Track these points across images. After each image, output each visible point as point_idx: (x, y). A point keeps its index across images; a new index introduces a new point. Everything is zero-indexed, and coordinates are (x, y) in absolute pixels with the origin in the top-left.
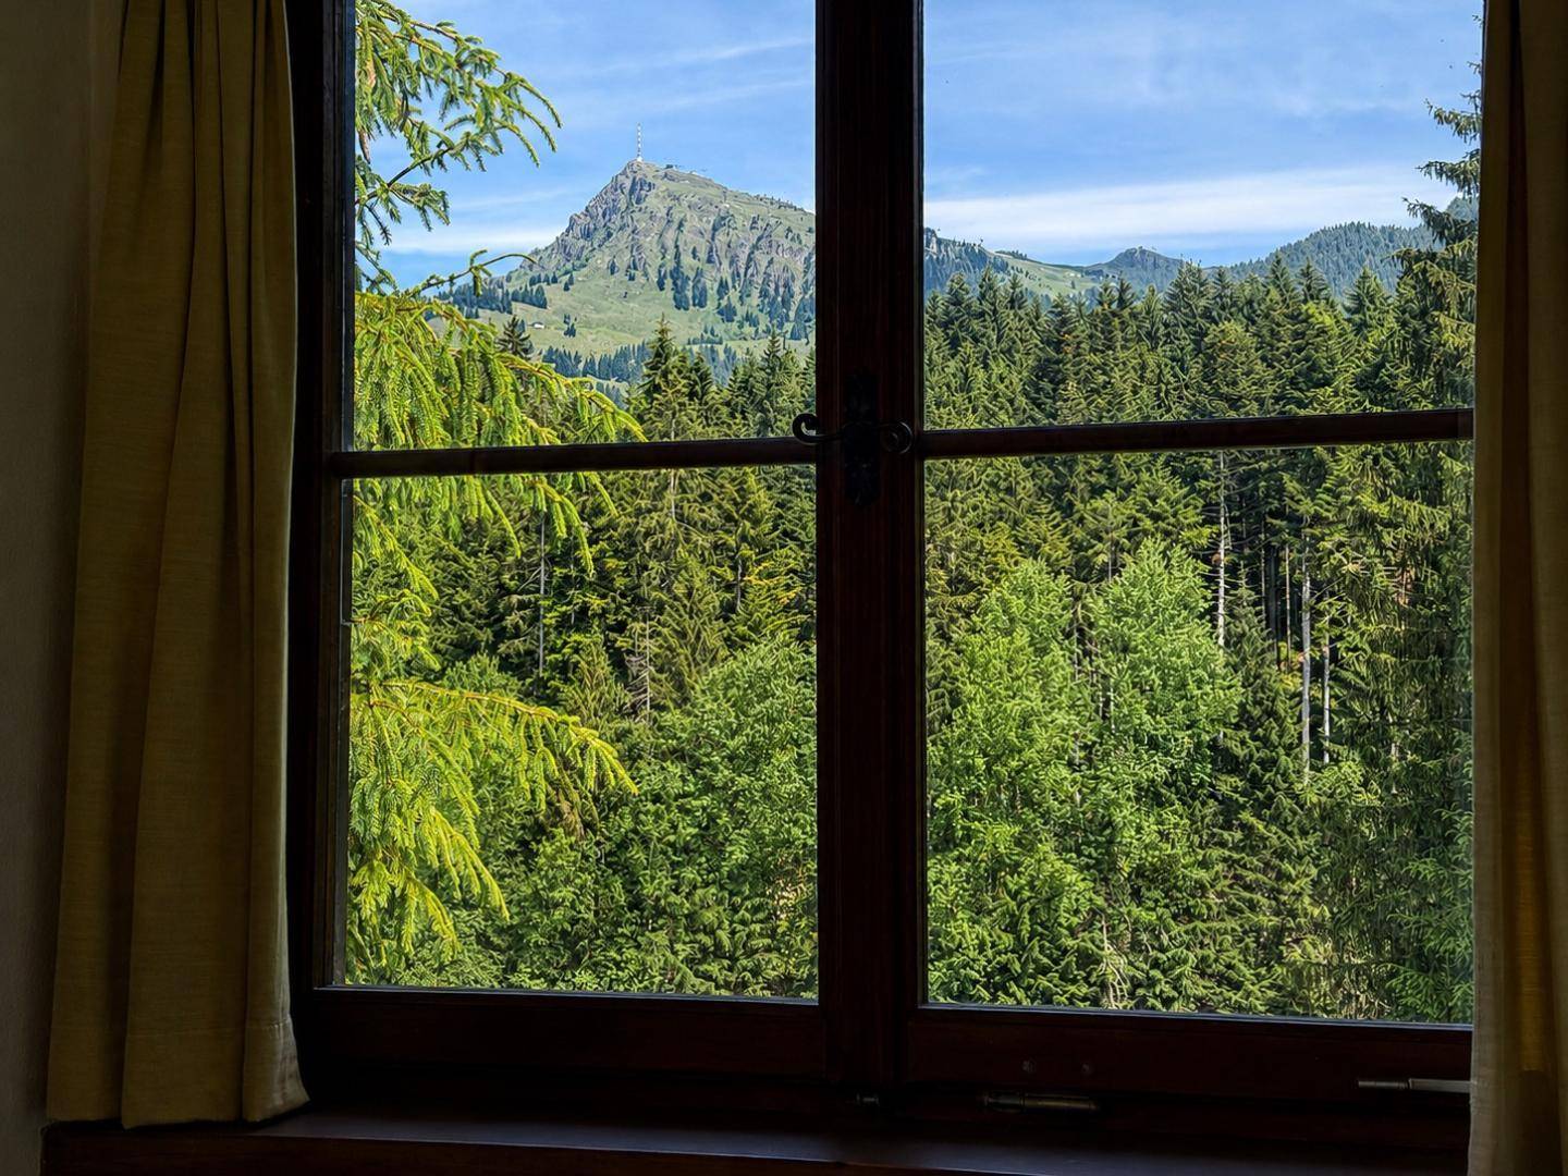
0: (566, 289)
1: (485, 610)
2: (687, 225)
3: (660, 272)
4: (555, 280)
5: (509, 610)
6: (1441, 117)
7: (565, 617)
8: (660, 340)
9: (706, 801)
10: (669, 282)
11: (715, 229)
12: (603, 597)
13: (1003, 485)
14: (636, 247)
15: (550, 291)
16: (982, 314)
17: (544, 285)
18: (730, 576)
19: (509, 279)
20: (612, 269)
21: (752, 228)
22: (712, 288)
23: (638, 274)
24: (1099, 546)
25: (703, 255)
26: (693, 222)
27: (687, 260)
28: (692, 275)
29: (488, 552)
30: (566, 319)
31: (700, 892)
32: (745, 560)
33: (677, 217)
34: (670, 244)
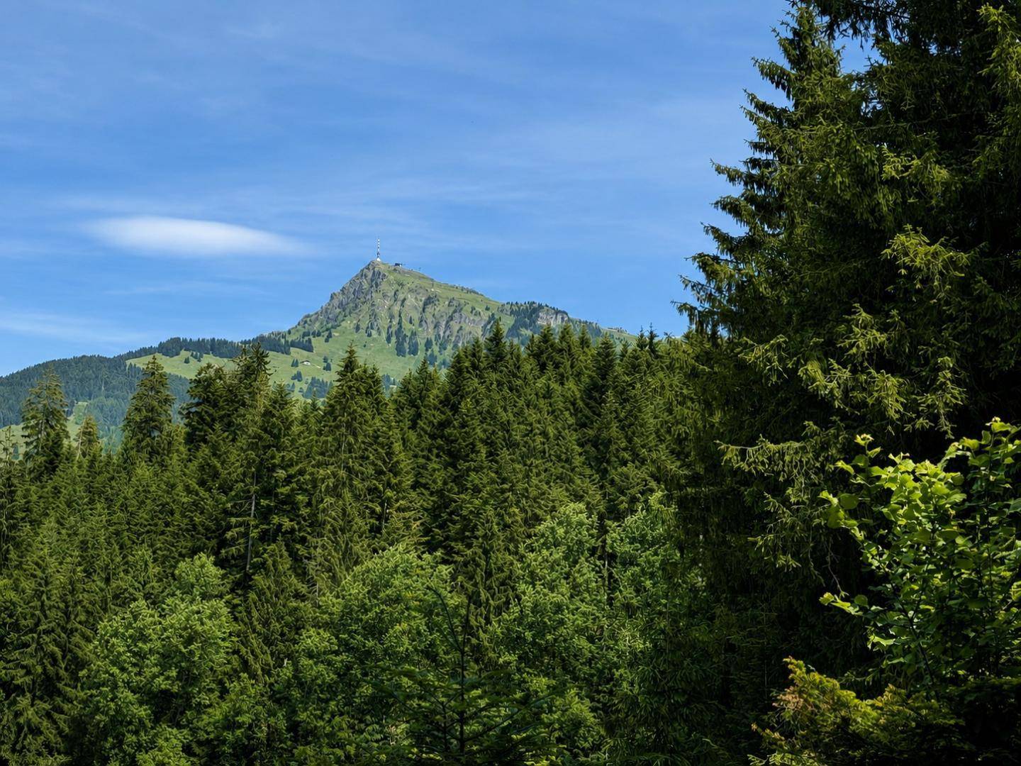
0: (327, 341)
1: (214, 527)
2: (407, 302)
3: (388, 333)
4: (319, 335)
5: (229, 528)
6: (719, 170)
7: (265, 532)
8: (350, 358)
9: (344, 657)
10: (394, 339)
11: (425, 304)
12: (291, 520)
13: (563, 457)
14: (374, 315)
15: (314, 341)
16: (561, 351)
17: (311, 337)
18: (378, 509)
19: (289, 332)
20: (358, 328)
21: (449, 305)
22: (421, 342)
23: (374, 333)
24: (622, 498)
25: (416, 322)
26: (411, 299)
27: (406, 325)
28: (409, 334)
29: (219, 489)
30: (325, 360)
31: (337, 719)
32: (389, 499)
33: (401, 296)
34: (396, 314)
